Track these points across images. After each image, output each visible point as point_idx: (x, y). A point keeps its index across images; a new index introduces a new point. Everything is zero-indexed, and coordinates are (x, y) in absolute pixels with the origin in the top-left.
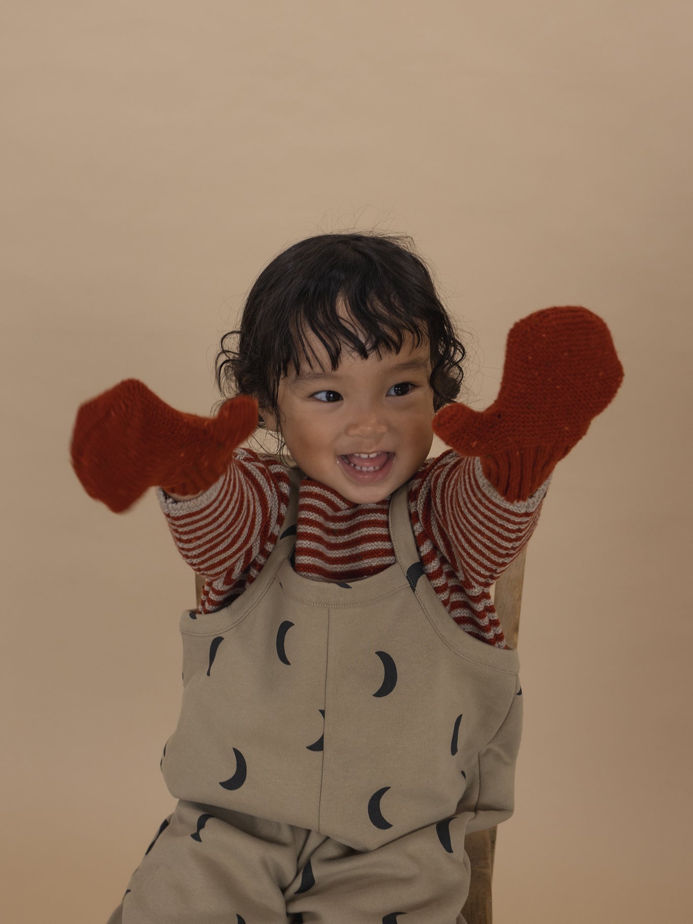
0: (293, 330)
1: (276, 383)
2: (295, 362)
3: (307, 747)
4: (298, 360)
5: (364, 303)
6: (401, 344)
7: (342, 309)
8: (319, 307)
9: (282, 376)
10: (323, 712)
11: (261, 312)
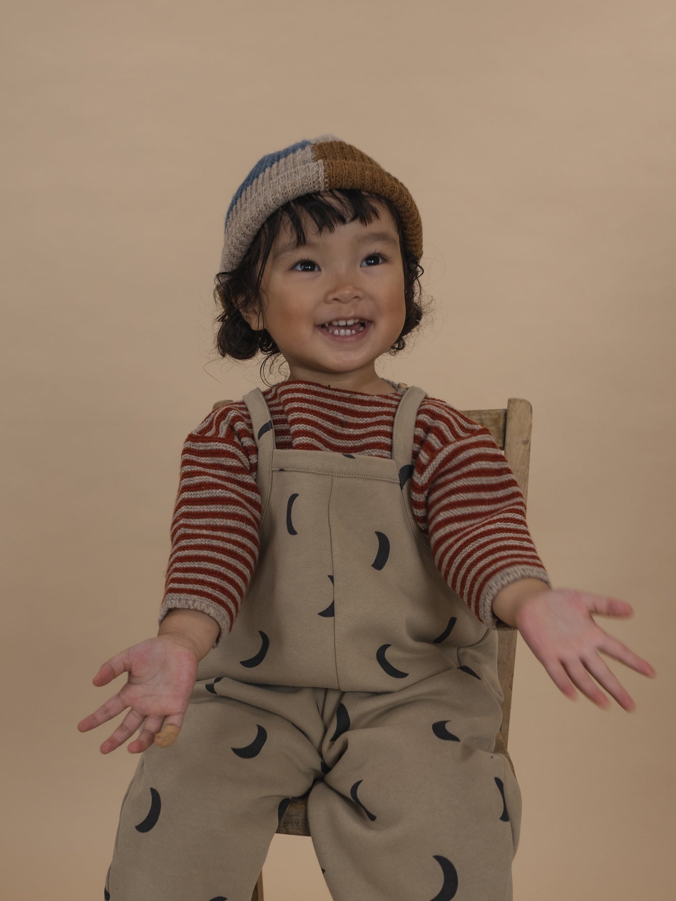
3: (319, 614)
10: (331, 578)
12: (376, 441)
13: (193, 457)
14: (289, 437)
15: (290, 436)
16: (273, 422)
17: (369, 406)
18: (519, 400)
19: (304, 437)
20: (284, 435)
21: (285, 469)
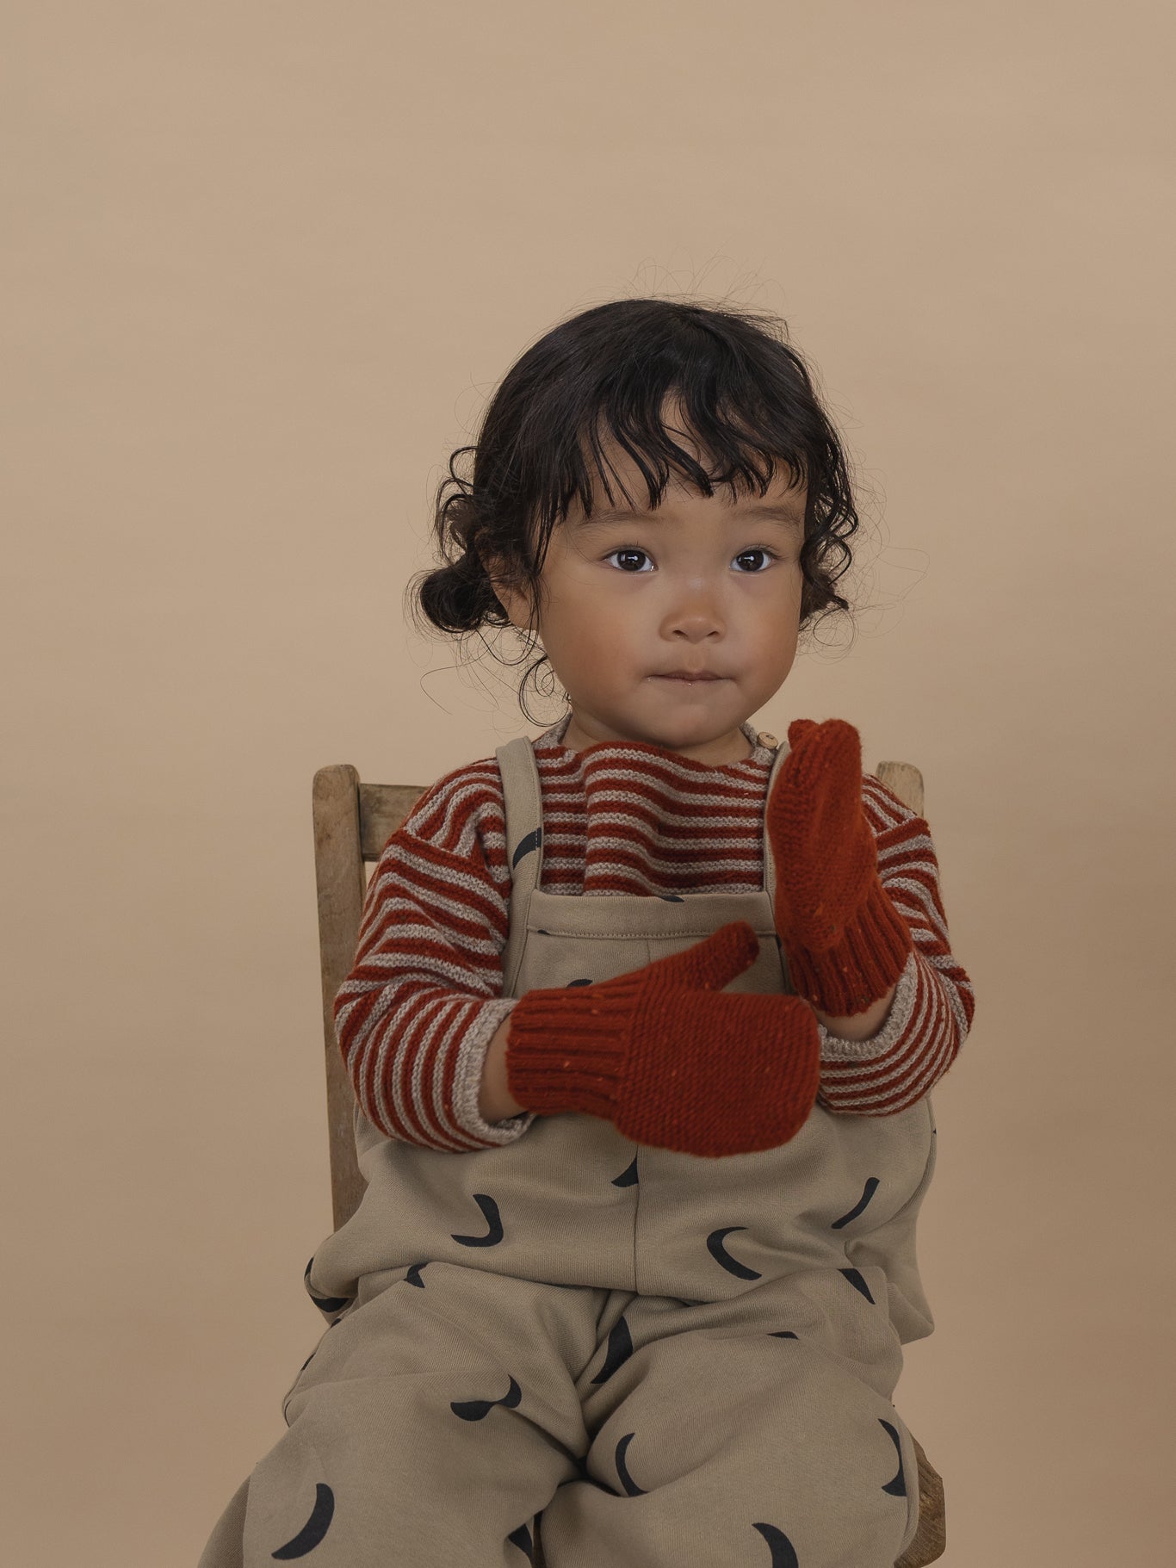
0: (585, 446)
1: (545, 535)
2: (583, 499)
4: (589, 492)
5: (714, 411)
6: (771, 477)
7: (673, 415)
8: (634, 410)
9: (557, 520)
11: (532, 412)
12: (717, 869)
13: (404, 883)
14: (582, 862)
15: (585, 860)
16: (545, 827)
17: (701, 793)
18: (899, 765)
19: (601, 864)
20: (573, 856)
21: (548, 932)
